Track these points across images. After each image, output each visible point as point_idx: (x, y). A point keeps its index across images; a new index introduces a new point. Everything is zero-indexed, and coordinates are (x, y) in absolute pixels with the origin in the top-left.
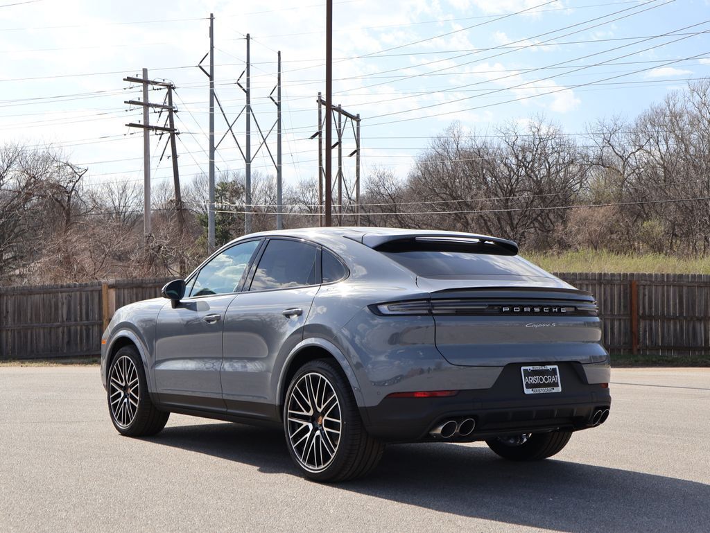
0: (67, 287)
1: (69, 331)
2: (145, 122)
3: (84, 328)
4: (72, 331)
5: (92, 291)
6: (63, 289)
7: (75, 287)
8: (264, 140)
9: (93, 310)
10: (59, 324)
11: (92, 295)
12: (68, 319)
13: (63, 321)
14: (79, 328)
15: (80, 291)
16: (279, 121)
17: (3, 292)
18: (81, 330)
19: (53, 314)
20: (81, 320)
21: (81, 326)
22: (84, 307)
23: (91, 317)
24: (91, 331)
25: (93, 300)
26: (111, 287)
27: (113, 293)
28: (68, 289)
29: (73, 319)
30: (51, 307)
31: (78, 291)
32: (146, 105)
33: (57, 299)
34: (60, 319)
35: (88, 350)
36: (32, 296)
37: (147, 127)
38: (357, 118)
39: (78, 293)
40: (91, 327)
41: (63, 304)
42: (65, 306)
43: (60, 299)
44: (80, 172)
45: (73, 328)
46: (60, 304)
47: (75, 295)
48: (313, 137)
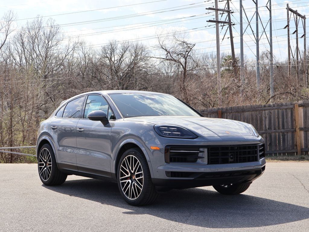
0: (268, 107)
1: (271, 136)
2: (216, 19)
3: (281, 134)
4: (273, 137)
5: (286, 109)
6: (265, 108)
7: (274, 106)
8: (264, 29)
9: (287, 122)
10: (263, 131)
11: (286, 111)
12: (270, 128)
13: (266, 130)
14: (277, 134)
15: (278, 109)
16: (271, 19)
17: (225, 110)
18: (279, 136)
19: (259, 125)
20: (279, 129)
21: (279, 133)
22: (281, 120)
23: (285, 127)
24: (286, 136)
25: (287, 115)
26: (300, 106)
27: (301, 110)
28: (269, 108)
29: (273, 129)
30: (257, 121)
31: (276, 109)
32: (217, 10)
33: (262, 115)
34: (264, 128)
35: (284, 149)
36: (244, 113)
37: (217, 22)
38: (304, 17)
39: (276, 111)
40: (286, 134)
41: (266, 118)
42: (267, 119)
43: (263, 115)
44: (191, 46)
45: (273, 134)
46: (264, 118)
47: (274, 112)
48: (285, 27)
